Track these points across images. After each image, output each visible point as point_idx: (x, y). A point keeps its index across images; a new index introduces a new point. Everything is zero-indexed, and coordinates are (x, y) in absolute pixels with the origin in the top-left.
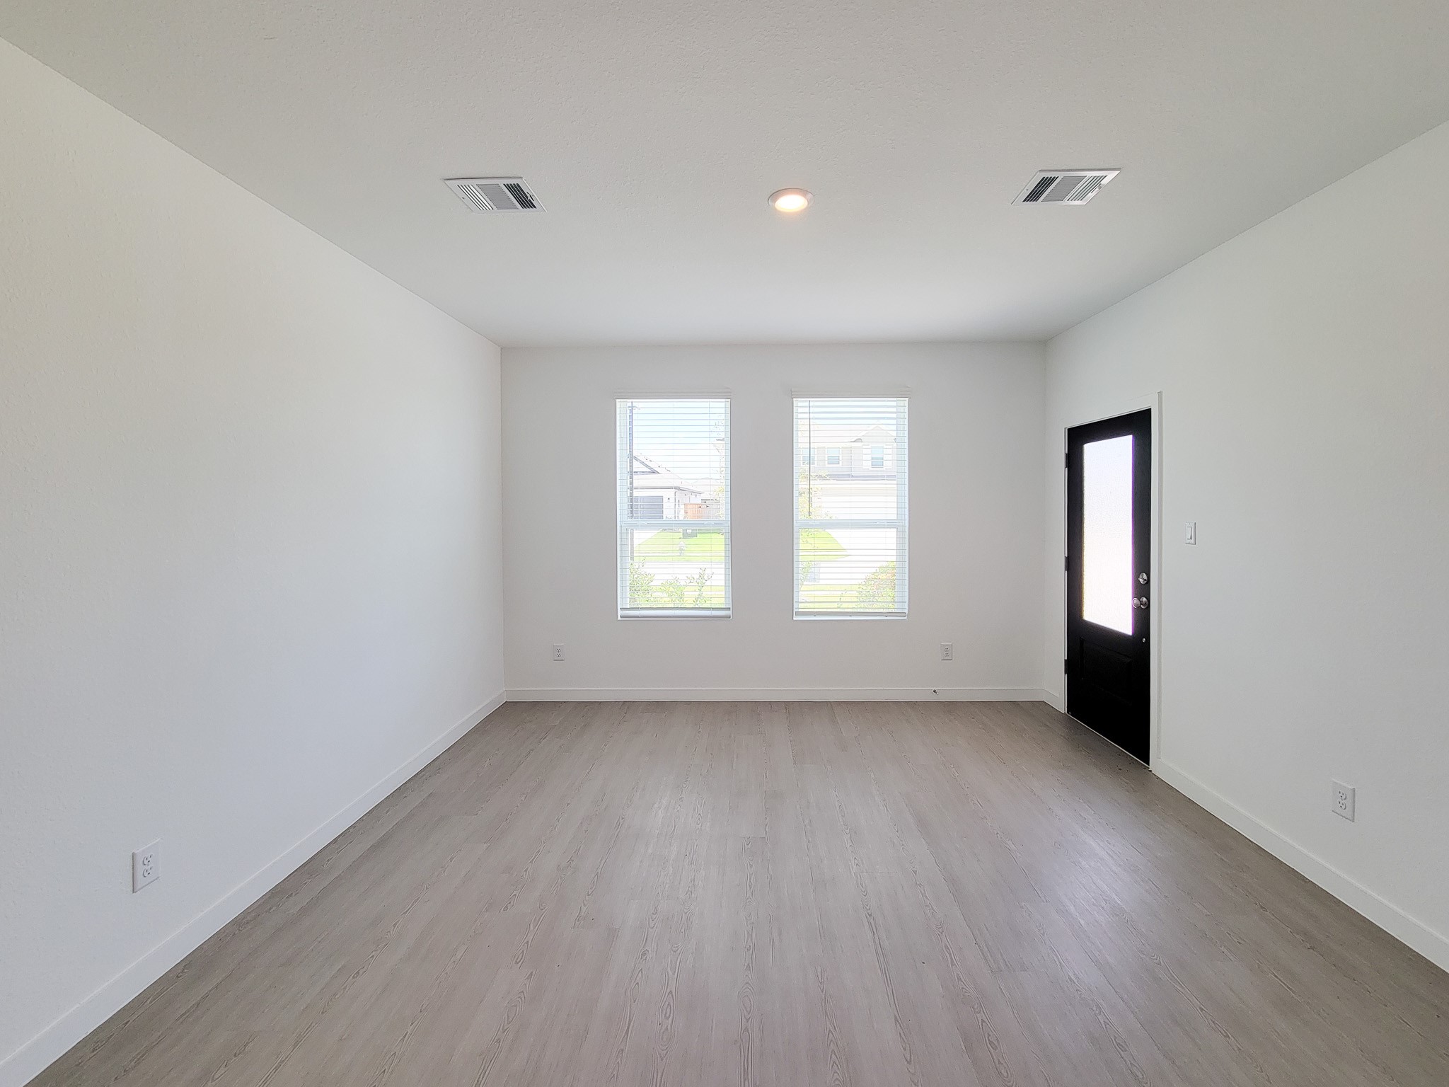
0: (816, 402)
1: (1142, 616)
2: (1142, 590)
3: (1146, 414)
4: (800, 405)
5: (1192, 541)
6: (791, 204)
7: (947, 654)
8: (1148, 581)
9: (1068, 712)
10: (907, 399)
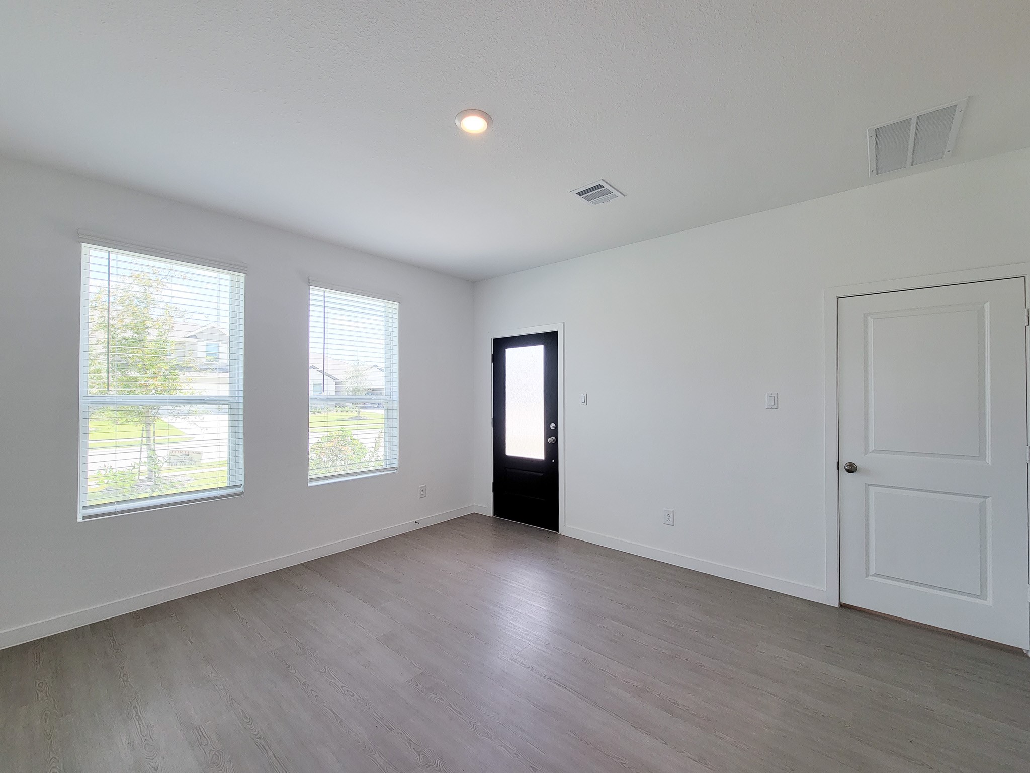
0: (330, 293)
1: (552, 449)
2: (552, 433)
3: (555, 334)
4: (316, 294)
5: (585, 403)
6: (474, 125)
7: (423, 492)
8: (557, 427)
9: (494, 515)
10: (398, 304)
